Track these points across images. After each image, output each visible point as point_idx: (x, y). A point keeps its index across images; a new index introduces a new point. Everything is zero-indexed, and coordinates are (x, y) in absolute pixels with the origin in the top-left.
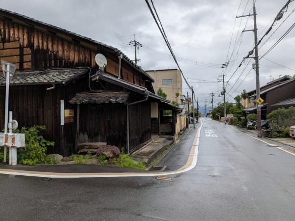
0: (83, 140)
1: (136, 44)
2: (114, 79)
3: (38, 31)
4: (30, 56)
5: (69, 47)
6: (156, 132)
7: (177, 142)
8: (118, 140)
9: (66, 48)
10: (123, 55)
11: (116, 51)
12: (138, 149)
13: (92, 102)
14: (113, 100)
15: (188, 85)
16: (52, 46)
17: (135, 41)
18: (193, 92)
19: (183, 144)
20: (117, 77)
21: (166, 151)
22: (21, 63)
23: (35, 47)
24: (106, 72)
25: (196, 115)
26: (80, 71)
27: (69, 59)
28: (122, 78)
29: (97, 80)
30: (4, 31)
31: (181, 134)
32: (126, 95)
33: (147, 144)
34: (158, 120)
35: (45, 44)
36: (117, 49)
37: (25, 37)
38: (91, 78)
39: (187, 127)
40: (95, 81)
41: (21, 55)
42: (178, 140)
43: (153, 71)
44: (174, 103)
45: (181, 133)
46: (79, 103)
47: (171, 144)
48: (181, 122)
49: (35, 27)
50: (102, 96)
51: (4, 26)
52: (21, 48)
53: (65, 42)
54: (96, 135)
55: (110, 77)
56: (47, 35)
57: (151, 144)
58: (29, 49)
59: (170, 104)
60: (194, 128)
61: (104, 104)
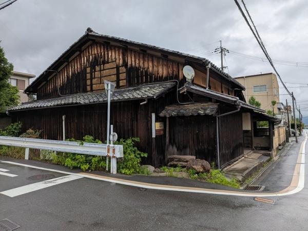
0: (172, 152)
1: (222, 50)
2: (202, 90)
3: (131, 51)
4: (125, 74)
5: (158, 63)
6: (249, 146)
7: (275, 158)
8: (207, 154)
9: (155, 63)
10: (211, 64)
11: (204, 61)
12: (230, 165)
13: (180, 115)
14: (201, 112)
15: (287, 90)
16: (143, 63)
17: (221, 48)
18: (294, 99)
19: (284, 161)
20: (205, 88)
21: (263, 169)
22: (118, 81)
23: (129, 66)
24: (193, 83)
25: (298, 127)
26: (169, 85)
27: (158, 74)
28: (210, 88)
29: (185, 92)
30: (104, 54)
31: (280, 150)
32: (215, 106)
33: (240, 160)
34: (251, 133)
35: (137, 62)
36: (204, 59)
37: (121, 57)
38: (179, 91)
39: (287, 141)
40: (183, 93)
41: (118, 74)
42: (277, 157)
43: (243, 77)
44: (269, 112)
45: (280, 148)
46: (168, 116)
47: (268, 161)
48: (279, 135)
49: (129, 47)
50: (190, 109)
51: (104, 50)
52: (118, 68)
53: (154, 58)
54: (185, 147)
55: (198, 88)
56: (139, 54)
57: (243, 160)
58: (124, 68)
59: (266, 114)
60: (297, 141)
61: (192, 116)
